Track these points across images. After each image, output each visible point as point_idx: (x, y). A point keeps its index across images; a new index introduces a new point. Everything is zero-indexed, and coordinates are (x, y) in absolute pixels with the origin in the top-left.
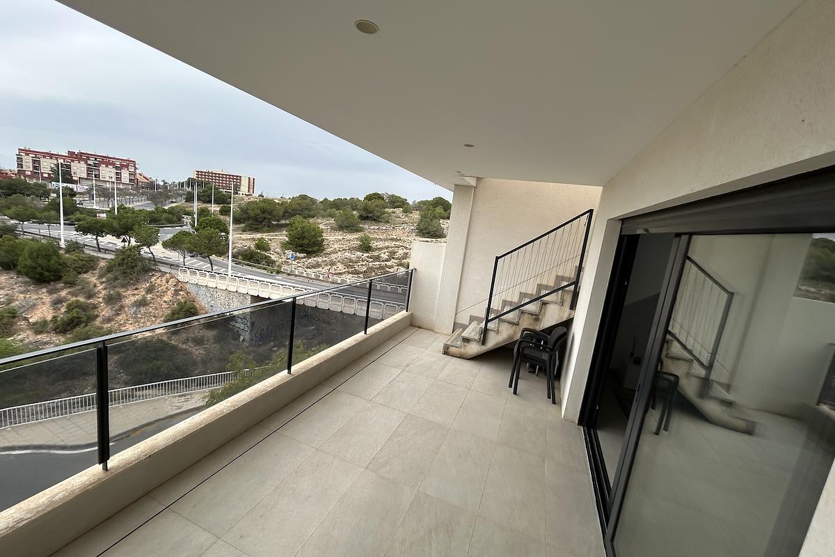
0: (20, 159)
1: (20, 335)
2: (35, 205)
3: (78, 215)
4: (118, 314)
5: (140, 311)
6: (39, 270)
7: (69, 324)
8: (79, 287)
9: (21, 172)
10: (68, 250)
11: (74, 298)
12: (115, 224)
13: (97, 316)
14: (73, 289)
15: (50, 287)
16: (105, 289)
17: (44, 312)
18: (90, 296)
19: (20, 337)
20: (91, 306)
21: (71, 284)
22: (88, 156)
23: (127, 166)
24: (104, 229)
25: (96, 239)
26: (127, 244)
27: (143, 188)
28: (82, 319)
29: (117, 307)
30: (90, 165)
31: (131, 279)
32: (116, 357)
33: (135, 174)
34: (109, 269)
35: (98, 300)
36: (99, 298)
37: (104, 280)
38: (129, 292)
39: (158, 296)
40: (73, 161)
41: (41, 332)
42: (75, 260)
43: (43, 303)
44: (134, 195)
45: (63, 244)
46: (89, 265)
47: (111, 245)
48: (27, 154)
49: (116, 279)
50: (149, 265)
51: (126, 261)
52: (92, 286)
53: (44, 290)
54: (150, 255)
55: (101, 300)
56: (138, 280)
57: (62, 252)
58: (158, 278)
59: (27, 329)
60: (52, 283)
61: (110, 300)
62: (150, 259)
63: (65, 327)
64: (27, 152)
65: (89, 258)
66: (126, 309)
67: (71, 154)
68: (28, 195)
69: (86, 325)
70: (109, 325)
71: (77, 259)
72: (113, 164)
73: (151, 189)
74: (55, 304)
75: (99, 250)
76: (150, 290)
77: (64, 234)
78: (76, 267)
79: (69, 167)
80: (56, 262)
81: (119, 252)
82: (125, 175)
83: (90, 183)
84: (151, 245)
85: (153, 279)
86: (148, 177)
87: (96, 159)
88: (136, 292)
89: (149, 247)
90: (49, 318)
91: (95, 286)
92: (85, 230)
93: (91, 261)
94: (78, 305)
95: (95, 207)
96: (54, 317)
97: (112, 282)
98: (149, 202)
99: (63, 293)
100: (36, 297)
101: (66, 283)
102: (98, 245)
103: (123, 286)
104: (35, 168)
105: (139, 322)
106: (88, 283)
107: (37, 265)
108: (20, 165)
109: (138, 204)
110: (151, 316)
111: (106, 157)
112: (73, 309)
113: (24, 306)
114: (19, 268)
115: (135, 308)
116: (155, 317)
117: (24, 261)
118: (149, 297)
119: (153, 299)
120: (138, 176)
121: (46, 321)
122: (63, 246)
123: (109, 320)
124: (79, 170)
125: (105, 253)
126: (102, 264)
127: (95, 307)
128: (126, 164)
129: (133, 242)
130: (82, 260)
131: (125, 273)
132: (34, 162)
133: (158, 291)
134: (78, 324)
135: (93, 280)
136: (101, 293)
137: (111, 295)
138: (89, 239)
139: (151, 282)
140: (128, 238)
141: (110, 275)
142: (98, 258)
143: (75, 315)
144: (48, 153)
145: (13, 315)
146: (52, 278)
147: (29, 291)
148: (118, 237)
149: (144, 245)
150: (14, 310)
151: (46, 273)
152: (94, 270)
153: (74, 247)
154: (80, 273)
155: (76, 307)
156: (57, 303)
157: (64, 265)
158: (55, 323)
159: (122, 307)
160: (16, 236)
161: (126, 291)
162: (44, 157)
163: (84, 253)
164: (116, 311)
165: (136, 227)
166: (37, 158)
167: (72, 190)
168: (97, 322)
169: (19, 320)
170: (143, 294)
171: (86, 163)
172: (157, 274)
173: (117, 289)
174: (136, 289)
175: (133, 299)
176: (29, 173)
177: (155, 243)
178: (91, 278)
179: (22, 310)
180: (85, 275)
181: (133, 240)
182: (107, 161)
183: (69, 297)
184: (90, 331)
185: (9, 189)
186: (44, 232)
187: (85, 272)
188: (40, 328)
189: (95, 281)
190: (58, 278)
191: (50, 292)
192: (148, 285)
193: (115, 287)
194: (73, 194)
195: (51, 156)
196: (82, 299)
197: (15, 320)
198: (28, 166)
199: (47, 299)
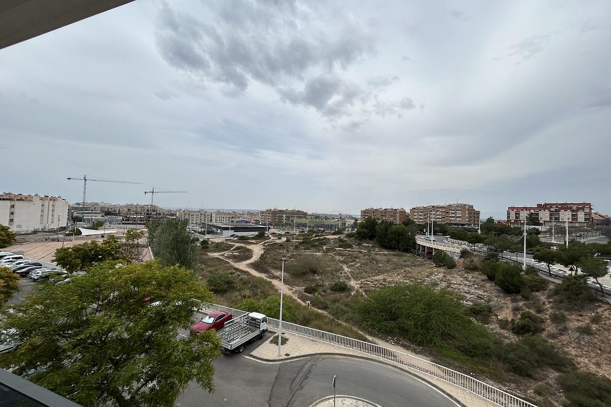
0: (509, 214)
1: (492, 325)
2: (513, 241)
3: (538, 247)
4: (562, 334)
5: (583, 339)
6: (506, 284)
7: (522, 329)
8: (532, 302)
9: (509, 221)
10: (527, 272)
11: (527, 310)
12: (563, 255)
13: (544, 330)
14: (527, 302)
15: (512, 297)
16: (552, 308)
17: (506, 314)
18: (539, 311)
19: (492, 327)
20: (540, 320)
21: (526, 298)
22: (551, 205)
23: (583, 209)
24: (554, 259)
25: (548, 266)
26: (574, 273)
27: (598, 224)
28: (531, 328)
29: (561, 327)
30: (552, 211)
31: (576, 305)
32: (557, 374)
33: (590, 214)
34: (556, 292)
35: (545, 315)
36: (546, 314)
37: (551, 300)
38: (573, 317)
39: (605, 329)
40: (540, 210)
41: (503, 328)
42: (530, 281)
43: (507, 308)
44: (588, 231)
45: (524, 267)
46: (541, 285)
47: (560, 272)
48: (513, 210)
49: (561, 302)
50: (595, 295)
51: (571, 288)
52: (541, 303)
53: (509, 298)
54: (598, 285)
55: (547, 316)
56: (582, 308)
57: (522, 273)
58: (605, 310)
59: (496, 323)
60: (514, 294)
61: (556, 319)
62: (596, 289)
63: (520, 330)
64: (512, 208)
65: (541, 280)
66: (570, 332)
67: (539, 205)
68: (510, 235)
69: (533, 334)
70: (553, 341)
71: (532, 280)
72: (571, 209)
73: (606, 225)
74: (515, 310)
75: (551, 275)
76: (596, 320)
77: (526, 260)
78: (530, 286)
79: (537, 214)
80: (517, 280)
81: (566, 279)
82: (581, 216)
83: (550, 224)
84: (598, 276)
85: (599, 310)
86: (604, 214)
87: (557, 206)
88: (580, 318)
89: (595, 278)
90: (510, 320)
91: (544, 304)
92: (540, 259)
93: (542, 283)
94: (529, 316)
95: (553, 241)
96: (513, 320)
97: (558, 304)
98: (603, 236)
99: (521, 304)
100: (503, 302)
101: (523, 296)
102: (550, 271)
103: (568, 310)
104: (516, 218)
105: (582, 349)
106: (539, 300)
107: (505, 280)
108: (508, 217)
109: (592, 238)
110: (596, 347)
111: (565, 204)
112: (525, 318)
113: (496, 306)
114: (496, 280)
115: (578, 334)
116: (600, 350)
117: (499, 277)
118: (594, 327)
119: (599, 330)
120: (593, 216)
121: (507, 321)
122: (524, 269)
123: (553, 337)
124: (544, 216)
125: (555, 278)
126: (551, 287)
127: (543, 321)
128: (582, 207)
129: (580, 272)
130: (536, 281)
131: (569, 298)
132: (516, 214)
133: (605, 324)
134: (528, 331)
135: (543, 298)
136: (548, 310)
137: (557, 315)
138: (543, 265)
139: (597, 313)
140: (575, 267)
141: (556, 297)
142: (549, 281)
143: (526, 323)
144: (524, 208)
145: (490, 310)
146: (514, 291)
147: (500, 297)
148: (566, 266)
149: (590, 275)
150: (491, 307)
151: (511, 287)
152: (544, 290)
153: (531, 270)
154: (533, 291)
155: (528, 317)
156: (516, 310)
157: (522, 283)
158: (513, 324)
159: (565, 329)
160: (497, 260)
161: (570, 315)
162: (522, 210)
163: (538, 275)
164: (560, 330)
165: (582, 259)
166: (518, 210)
167: (537, 230)
168: (544, 335)
169: (493, 315)
170: (587, 322)
171: (549, 210)
172: (604, 305)
173: (562, 311)
174: (581, 315)
175: (577, 324)
176: (513, 221)
177: (603, 275)
178: (542, 297)
179: (495, 308)
180: (537, 294)
181: (579, 270)
182: (565, 207)
183: (524, 307)
184: (536, 340)
185: (500, 231)
186: (514, 258)
187: (538, 291)
188: (504, 324)
189: (545, 300)
190: (518, 292)
191: (513, 301)
192: (593, 314)
193: (560, 309)
194: (538, 232)
195: (526, 209)
196: (533, 312)
197: (491, 314)
198: (513, 217)
199: (510, 305)
